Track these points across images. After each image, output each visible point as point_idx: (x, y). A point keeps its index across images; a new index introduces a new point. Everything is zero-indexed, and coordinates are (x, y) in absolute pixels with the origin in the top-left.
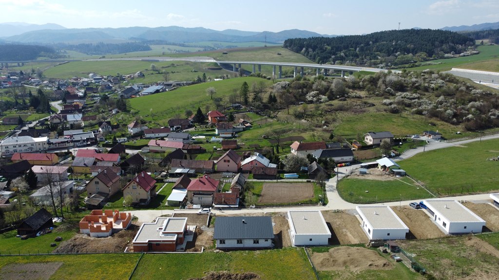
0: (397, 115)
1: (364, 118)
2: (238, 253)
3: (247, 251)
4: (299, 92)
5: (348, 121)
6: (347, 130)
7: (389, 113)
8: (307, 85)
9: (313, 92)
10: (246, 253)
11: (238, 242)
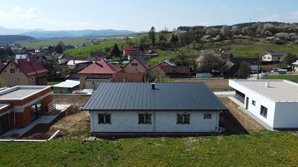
0: (282, 46)
1: (254, 47)
2: (139, 142)
3: (163, 139)
4: (195, 36)
5: (241, 49)
6: (242, 55)
7: (274, 44)
8: (201, 32)
9: (206, 36)
10: (161, 142)
11: (141, 121)
